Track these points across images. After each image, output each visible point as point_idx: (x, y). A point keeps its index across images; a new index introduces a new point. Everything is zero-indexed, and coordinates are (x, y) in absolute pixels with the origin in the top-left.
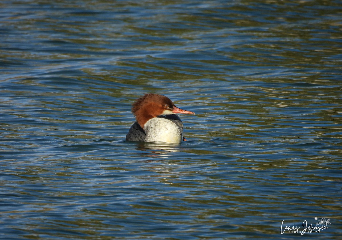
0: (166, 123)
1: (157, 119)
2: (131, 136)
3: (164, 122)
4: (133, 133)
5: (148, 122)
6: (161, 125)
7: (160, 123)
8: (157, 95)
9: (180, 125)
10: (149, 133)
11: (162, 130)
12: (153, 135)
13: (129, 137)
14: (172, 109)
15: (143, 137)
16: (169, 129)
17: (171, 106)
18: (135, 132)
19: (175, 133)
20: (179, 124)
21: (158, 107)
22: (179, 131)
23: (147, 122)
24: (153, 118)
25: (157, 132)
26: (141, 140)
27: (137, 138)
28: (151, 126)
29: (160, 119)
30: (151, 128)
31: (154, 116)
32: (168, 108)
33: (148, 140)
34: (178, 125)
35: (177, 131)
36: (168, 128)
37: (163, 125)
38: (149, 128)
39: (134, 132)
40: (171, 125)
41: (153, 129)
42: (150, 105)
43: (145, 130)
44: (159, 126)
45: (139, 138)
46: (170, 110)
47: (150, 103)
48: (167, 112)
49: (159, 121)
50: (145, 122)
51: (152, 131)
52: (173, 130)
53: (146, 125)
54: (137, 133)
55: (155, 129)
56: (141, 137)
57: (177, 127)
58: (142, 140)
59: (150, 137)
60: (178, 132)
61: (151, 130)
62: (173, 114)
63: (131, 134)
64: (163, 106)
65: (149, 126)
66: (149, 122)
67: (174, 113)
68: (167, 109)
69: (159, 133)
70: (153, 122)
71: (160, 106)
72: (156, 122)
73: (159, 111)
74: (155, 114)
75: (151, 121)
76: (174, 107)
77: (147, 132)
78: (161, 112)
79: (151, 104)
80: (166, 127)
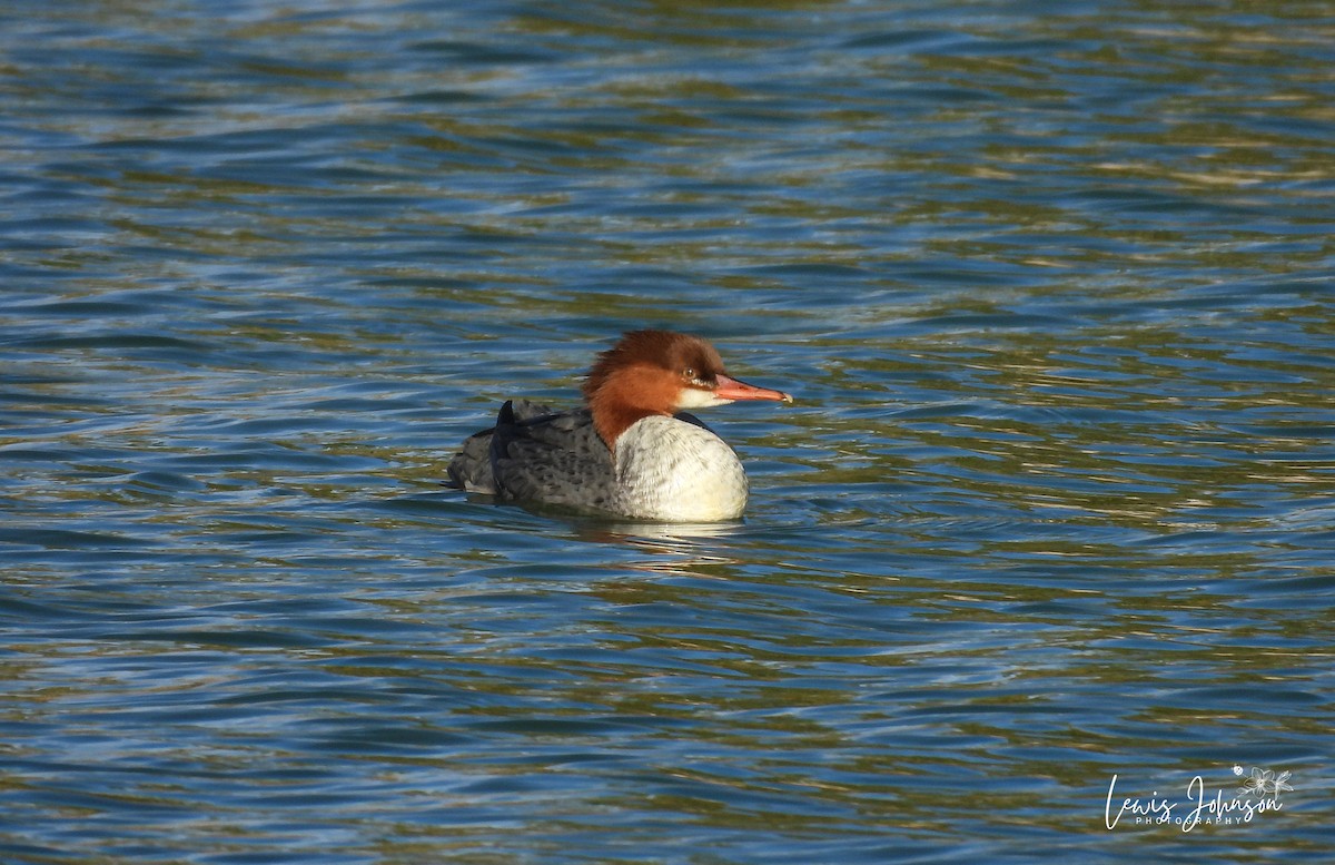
5: (629, 429)
11: (682, 463)
14: (710, 385)
16: (712, 465)
17: (708, 375)
23: (627, 432)
25: (666, 468)
32: (696, 381)
36: (708, 464)
37: (689, 445)
38: (634, 450)
41: (647, 456)
44: (672, 448)
48: (693, 398)
49: (673, 432)
50: (621, 431)
51: (642, 460)
55: (654, 458)
65: (635, 443)
66: (636, 431)
69: (674, 475)
70: (649, 433)
72: (659, 430)
75: (641, 426)
76: (718, 377)
80: (701, 456)
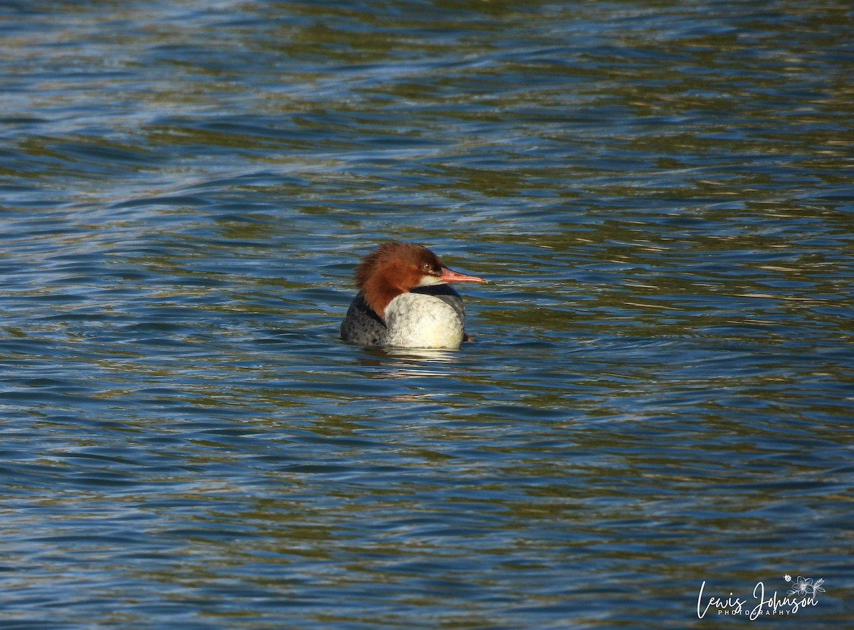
0: (430, 305)
1: (411, 297)
2: (354, 327)
3: (428, 303)
4: (359, 321)
5: (391, 302)
6: (420, 308)
7: (418, 305)
8: (406, 246)
9: (459, 306)
10: (395, 326)
11: (423, 319)
12: (404, 330)
13: (350, 329)
14: (438, 273)
15: (380, 332)
16: (438, 317)
17: (437, 268)
18: (363, 320)
19: (452, 326)
20: (457, 306)
21: (409, 269)
22: (460, 323)
23: (390, 304)
24: (403, 295)
25: (414, 324)
26: (377, 338)
27: (369, 333)
28: (398, 310)
29: (418, 295)
30: (400, 315)
31: (404, 290)
32: (431, 271)
33: (393, 340)
34: (456, 309)
35: (454, 322)
36: (436, 317)
37: (425, 309)
38: (395, 315)
39: (361, 319)
40: (442, 309)
41: (404, 318)
42: (394, 268)
43: (387, 320)
44: (417, 311)
45: (373, 333)
46: (435, 276)
47: (393, 262)
48: (429, 281)
49: (416, 302)
50: (386, 304)
51: (401, 321)
52: (447, 320)
53: (387, 310)
54: (366, 322)
55: (408, 318)
56: (377, 332)
57: (455, 314)
58: (380, 339)
59: (398, 334)
60: (456, 324)
61: (398, 319)
62: (441, 283)
63: (354, 323)
64: (420, 267)
65: (395, 310)
66: (395, 303)
67: (445, 283)
68: (427, 274)
69: (418, 325)
70: (403, 303)
71: (414, 267)
72: (409, 302)
73: (412, 279)
74: (403, 284)
75: (398, 300)
76: (443, 269)
77: (390, 324)
78: (417, 281)
79: (394, 265)
80: (432, 313)
